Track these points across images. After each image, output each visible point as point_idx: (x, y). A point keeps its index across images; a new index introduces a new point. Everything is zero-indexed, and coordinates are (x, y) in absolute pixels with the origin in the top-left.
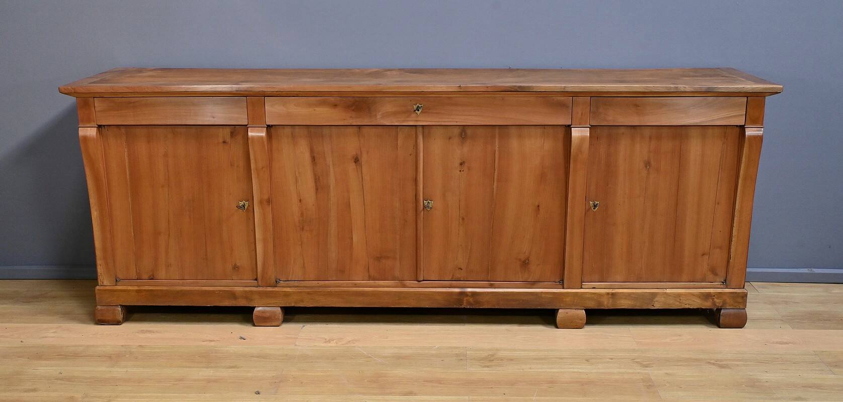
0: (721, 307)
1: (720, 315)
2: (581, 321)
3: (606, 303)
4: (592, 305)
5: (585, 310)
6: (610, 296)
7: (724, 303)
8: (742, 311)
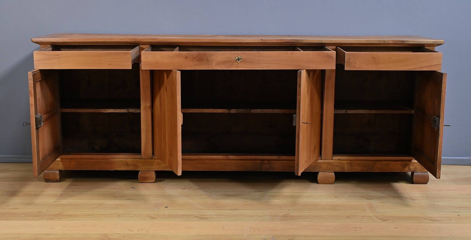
0: (414, 171)
1: (413, 176)
2: (332, 179)
3: (346, 169)
4: (338, 170)
5: (334, 172)
6: (349, 164)
7: (416, 168)
8: (426, 173)
